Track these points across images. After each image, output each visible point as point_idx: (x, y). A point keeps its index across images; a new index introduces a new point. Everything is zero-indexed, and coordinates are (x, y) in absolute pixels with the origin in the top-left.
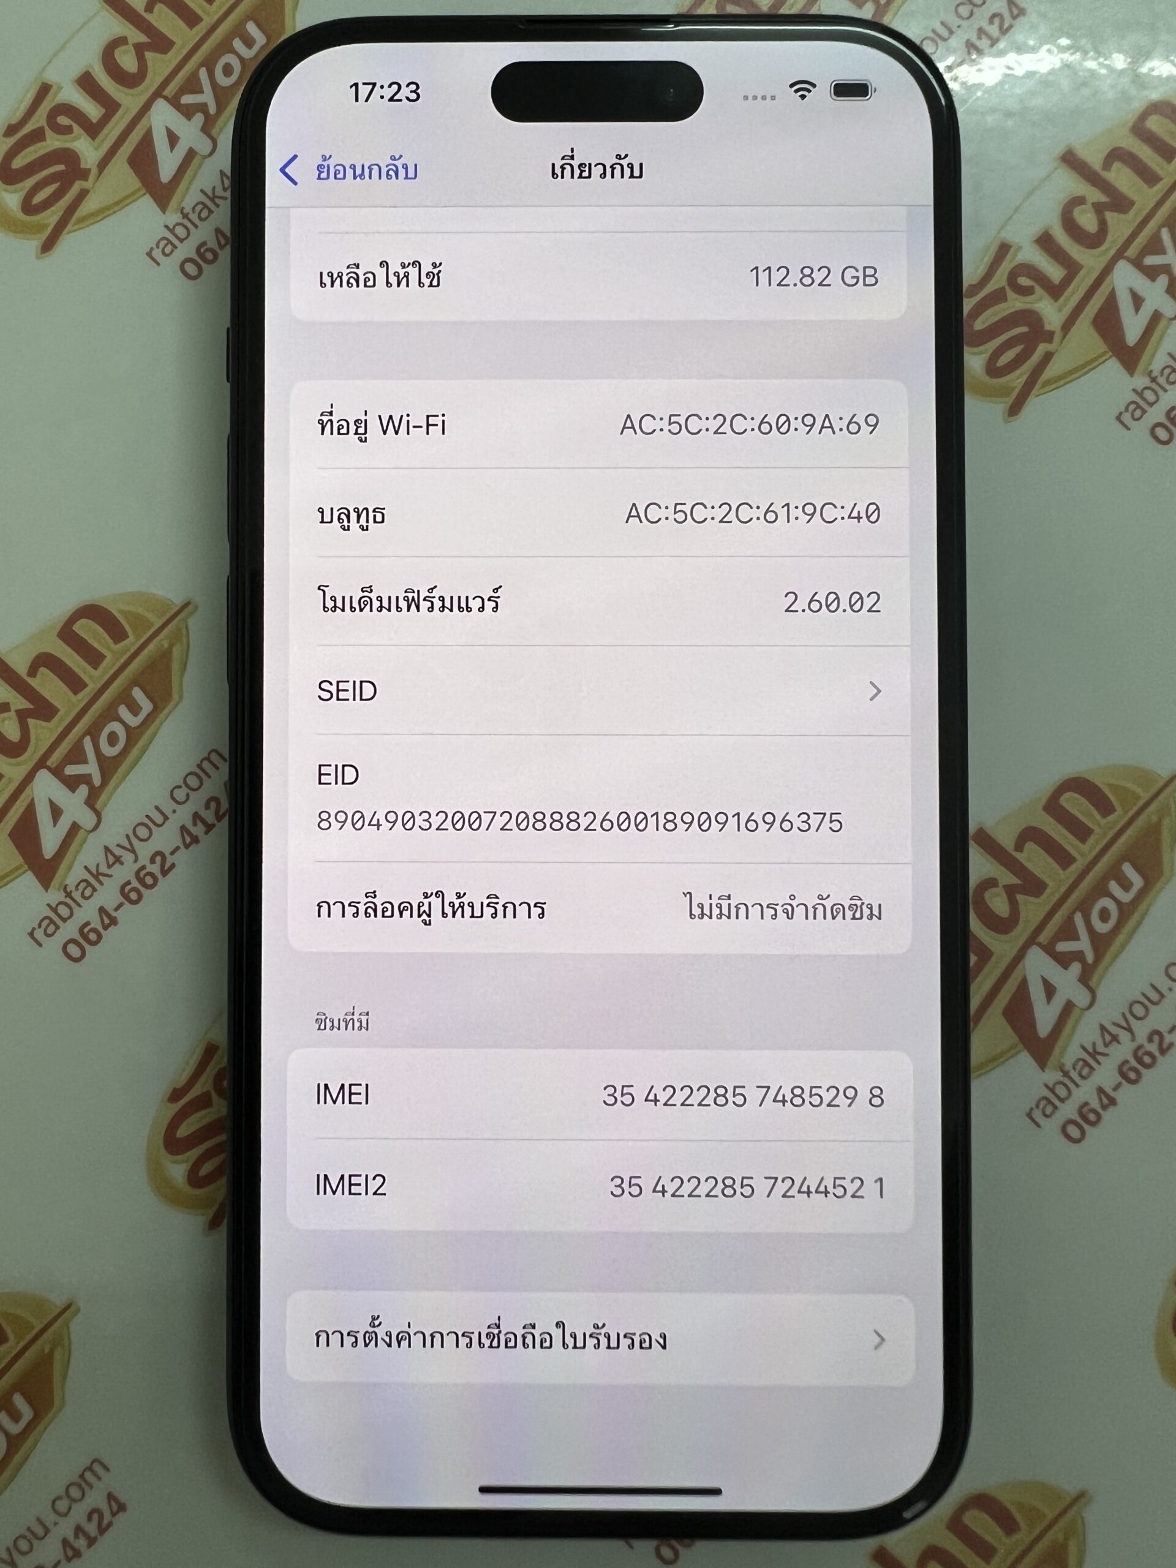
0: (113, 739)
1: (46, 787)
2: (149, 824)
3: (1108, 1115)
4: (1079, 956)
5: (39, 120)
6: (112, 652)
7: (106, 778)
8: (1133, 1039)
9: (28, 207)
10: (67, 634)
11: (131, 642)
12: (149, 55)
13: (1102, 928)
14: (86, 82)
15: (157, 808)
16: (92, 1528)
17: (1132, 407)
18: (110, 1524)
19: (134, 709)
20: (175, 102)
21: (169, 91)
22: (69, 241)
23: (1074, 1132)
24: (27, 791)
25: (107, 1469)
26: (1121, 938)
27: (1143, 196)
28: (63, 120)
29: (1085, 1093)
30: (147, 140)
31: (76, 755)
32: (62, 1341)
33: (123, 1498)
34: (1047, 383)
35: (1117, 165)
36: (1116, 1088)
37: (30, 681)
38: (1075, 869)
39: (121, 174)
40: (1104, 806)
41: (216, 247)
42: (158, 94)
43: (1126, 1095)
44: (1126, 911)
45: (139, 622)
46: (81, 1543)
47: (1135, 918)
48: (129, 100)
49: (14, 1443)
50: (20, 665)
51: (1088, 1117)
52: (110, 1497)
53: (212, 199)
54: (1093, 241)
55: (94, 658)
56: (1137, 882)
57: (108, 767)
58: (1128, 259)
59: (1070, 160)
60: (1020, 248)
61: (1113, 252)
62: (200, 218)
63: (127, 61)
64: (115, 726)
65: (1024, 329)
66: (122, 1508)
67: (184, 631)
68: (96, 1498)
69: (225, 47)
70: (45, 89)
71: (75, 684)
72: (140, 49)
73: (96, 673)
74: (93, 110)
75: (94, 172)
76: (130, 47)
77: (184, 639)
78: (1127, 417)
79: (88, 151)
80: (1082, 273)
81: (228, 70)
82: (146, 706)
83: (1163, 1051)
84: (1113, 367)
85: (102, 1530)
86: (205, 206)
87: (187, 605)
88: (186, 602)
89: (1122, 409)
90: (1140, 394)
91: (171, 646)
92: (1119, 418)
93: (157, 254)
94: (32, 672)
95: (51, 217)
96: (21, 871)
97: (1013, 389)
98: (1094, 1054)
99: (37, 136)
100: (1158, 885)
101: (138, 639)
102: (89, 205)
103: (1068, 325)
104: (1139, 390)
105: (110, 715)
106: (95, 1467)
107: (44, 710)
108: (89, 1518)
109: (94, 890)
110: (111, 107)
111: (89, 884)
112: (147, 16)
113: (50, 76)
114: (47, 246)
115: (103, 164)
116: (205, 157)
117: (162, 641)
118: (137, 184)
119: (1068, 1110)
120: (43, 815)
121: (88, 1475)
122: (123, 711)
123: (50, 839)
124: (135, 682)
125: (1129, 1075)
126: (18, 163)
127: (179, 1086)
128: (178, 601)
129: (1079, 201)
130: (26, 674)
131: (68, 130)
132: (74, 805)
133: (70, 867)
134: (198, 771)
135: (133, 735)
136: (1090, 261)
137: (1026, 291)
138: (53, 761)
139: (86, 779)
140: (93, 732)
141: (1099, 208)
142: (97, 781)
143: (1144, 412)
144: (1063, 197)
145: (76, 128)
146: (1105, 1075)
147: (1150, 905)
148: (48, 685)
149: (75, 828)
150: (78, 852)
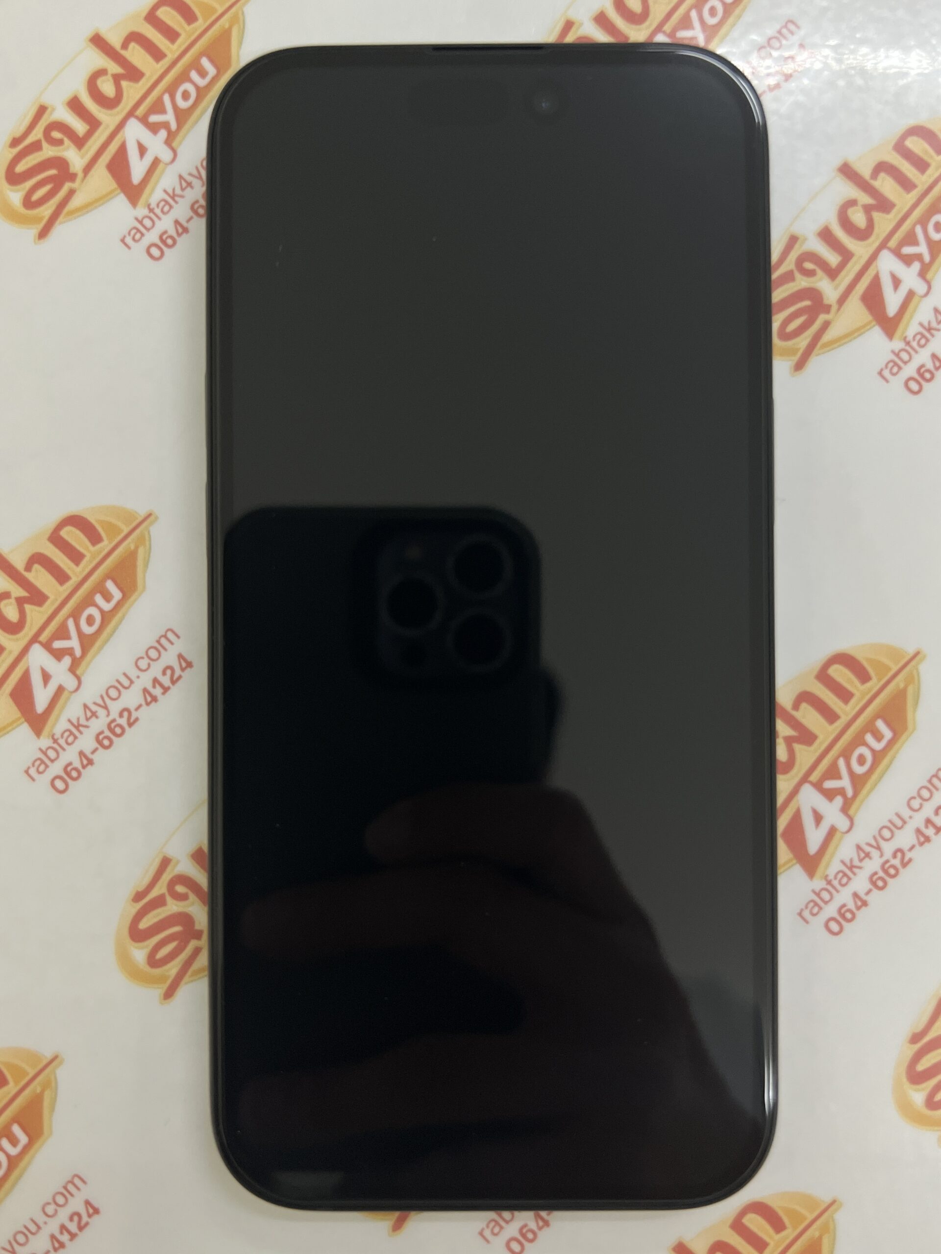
0: (90, 620)
1: (38, 658)
2: (118, 688)
3: (861, 914)
4: (841, 792)
5: (37, 134)
6: (90, 552)
7: (85, 650)
8: (882, 856)
9: (28, 203)
10: (56, 538)
11: (105, 545)
12: (124, 84)
13: (859, 770)
14: (75, 105)
15: (125, 675)
16: (73, 1227)
17: (891, 365)
18: (87, 1224)
19: (108, 597)
20: (144, 120)
21: (140, 111)
22: (60, 230)
23: (834, 927)
24: (24, 660)
25: (84, 1182)
26: (874, 777)
27: (902, 200)
28: (56, 135)
29: (844, 897)
30: (122, 150)
31: (62, 633)
32: (50, 1085)
33: (96, 1205)
34: (825, 345)
35: (882, 175)
36: (869, 892)
37: (26, 574)
38: (839, 724)
39: (101, 178)
40: (863, 676)
41: (175, 235)
42: (131, 114)
43: (875, 898)
44: (878, 756)
45: (112, 529)
46: (65, 1238)
47: (885, 762)
48: (108, 119)
49: (13, 1162)
50: (18, 562)
51: (845, 916)
52: (88, 1203)
53: (173, 198)
54: (862, 234)
55: (76, 557)
56: (888, 734)
57: (87, 642)
58: (890, 249)
59: (847, 171)
60: (805, 239)
61: (877, 244)
62: (162, 211)
63: (107, 87)
64: (92, 611)
65: (807, 303)
66: (96, 1211)
67: (147, 538)
68: (76, 1204)
69: (184, 77)
70: (42, 110)
71: (61, 577)
72: (117, 79)
73: (78, 569)
74: (80, 127)
75: (80, 175)
76: (109, 77)
77: (147, 543)
78: (886, 373)
79: (76, 159)
80: (854, 259)
81: (186, 95)
82: (117, 595)
83: (905, 865)
84: (876, 334)
85: (81, 1228)
86: (167, 202)
87: (150, 515)
88: (149, 513)
89: (883, 366)
90: (897, 355)
91: (137, 548)
92: (880, 373)
93: (129, 240)
94: (28, 568)
95: (46, 211)
96: (19, 722)
97: (798, 350)
98: (851, 867)
99: (36, 147)
100: (904, 737)
101: (110, 543)
102: (76, 202)
103: (842, 300)
104: (897, 351)
105: (88, 601)
106: (75, 1181)
107: (37, 597)
108: (71, 1219)
109: (76, 738)
110: (94, 124)
111: (71, 733)
112: (123, 52)
113: (46, 100)
114: (43, 234)
115: (88, 169)
116: (167, 164)
117: (129, 544)
118: (113, 185)
119: (831, 911)
120: (36, 679)
121: (70, 1187)
122: (99, 599)
123: (41, 698)
124: (109, 576)
125: (877, 883)
126: (20, 168)
127: (140, 890)
128: (142, 513)
129: (852, 203)
130: (23, 570)
131: (60, 142)
132: (60, 671)
133: (57, 719)
134: (157, 645)
135: (106, 617)
136: (860, 250)
137: (810, 273)
138: (44, 637)
139: (69, 651)
140: (75, 615)
141: (868, 209)
142: (78, 652)
143: (900, 368)
144: (839, 200)
145: (67, 141)
146: (860, 883)
147: (897, 752)
148: (40, 578)
149: (60, 690)
150: (63, 707)
